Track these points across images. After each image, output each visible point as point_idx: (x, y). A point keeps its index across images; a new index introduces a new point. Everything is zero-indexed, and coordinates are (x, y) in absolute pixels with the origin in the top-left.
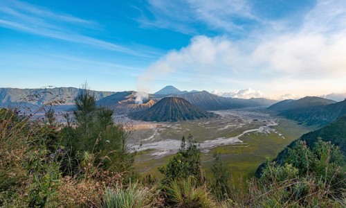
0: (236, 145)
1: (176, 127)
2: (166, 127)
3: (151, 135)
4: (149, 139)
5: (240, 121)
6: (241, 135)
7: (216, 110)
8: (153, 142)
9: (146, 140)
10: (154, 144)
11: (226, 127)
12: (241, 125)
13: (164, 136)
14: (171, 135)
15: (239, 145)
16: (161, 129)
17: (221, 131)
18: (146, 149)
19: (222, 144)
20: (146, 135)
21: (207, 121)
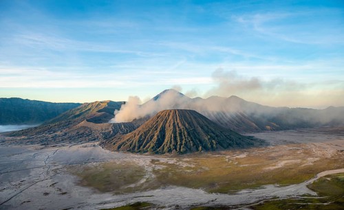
0: (304, 201)
1: (186, 164)
2: (167, 164)
3: (141, 177)
4: (138, 184)
5: (308, 153)
6: (312, 181)
7: (259, 132)
8: (145, 189)
9: (132, 186)
10: (146, 194)
11: (281, 164)
12: (310, 162)
13: (164, 180)
14: (175, 178)
15: (310, 201)
16: (158, 167)
17: (270, 172)
18: (133, 201)
19: (275, 197)
20: (132, 177)
21: (243, 152)
